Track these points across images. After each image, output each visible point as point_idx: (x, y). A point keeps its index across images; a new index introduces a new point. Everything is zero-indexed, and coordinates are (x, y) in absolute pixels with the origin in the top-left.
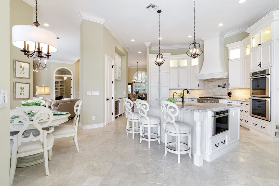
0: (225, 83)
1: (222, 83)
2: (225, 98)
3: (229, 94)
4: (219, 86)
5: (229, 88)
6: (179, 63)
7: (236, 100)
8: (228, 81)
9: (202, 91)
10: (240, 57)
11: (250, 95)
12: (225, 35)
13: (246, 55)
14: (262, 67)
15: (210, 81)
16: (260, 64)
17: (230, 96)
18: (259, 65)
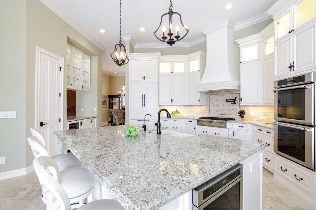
0: (236, 97)
1: (231, 97)
2: (236, 119)
3: (242, 114)
4: (228, 101)
5: (241, 105)
6: (172, 67)
7: (252, 124)
8: (239, 94)
9: (204, 108)
10: (256, 58)
11: (275, 119)
12: (236, 27)
13: (266, 55)
14: (296, 70)
15: (214, 94)
16: (292, 65)
17: (242, 117)
18: (292, 67)
